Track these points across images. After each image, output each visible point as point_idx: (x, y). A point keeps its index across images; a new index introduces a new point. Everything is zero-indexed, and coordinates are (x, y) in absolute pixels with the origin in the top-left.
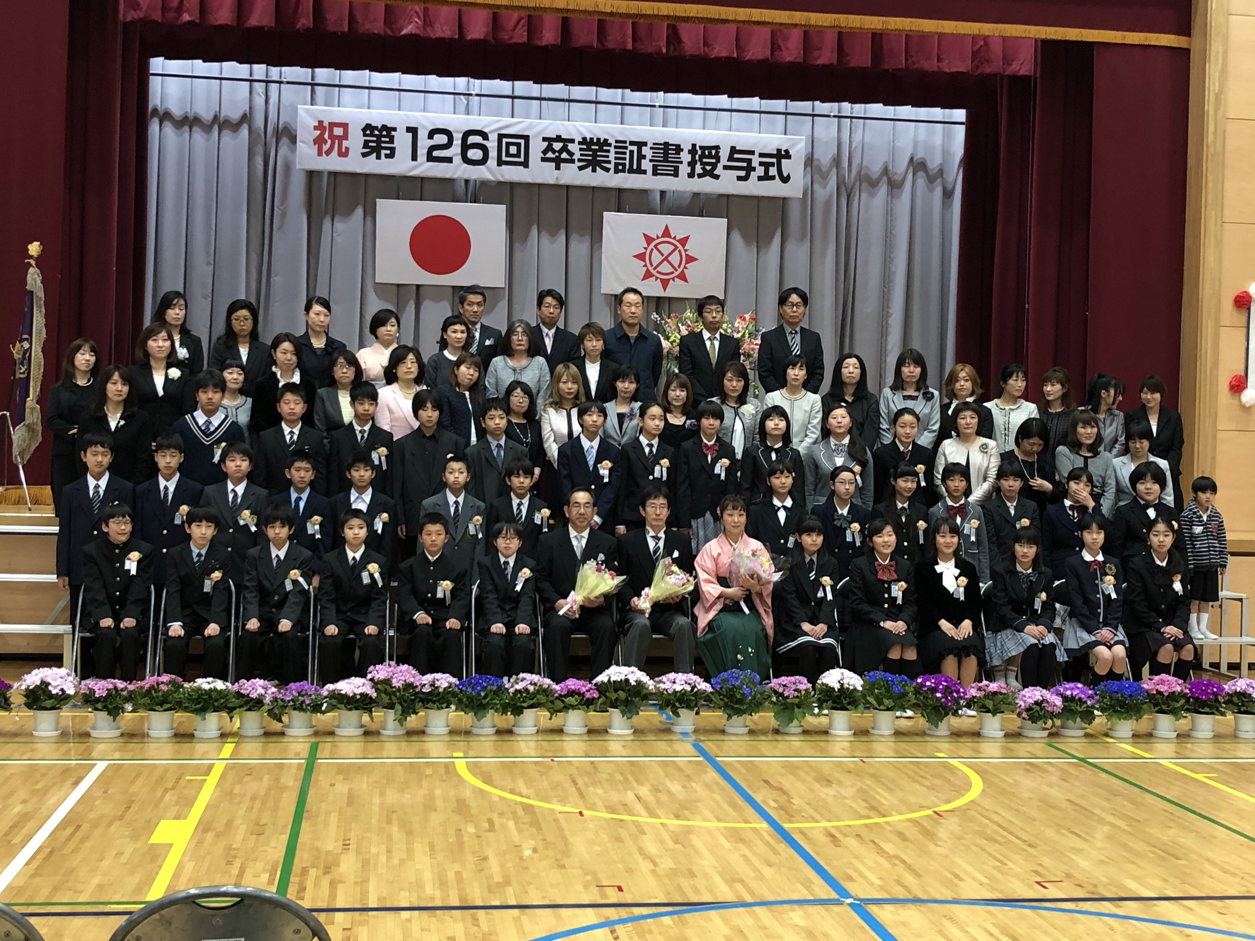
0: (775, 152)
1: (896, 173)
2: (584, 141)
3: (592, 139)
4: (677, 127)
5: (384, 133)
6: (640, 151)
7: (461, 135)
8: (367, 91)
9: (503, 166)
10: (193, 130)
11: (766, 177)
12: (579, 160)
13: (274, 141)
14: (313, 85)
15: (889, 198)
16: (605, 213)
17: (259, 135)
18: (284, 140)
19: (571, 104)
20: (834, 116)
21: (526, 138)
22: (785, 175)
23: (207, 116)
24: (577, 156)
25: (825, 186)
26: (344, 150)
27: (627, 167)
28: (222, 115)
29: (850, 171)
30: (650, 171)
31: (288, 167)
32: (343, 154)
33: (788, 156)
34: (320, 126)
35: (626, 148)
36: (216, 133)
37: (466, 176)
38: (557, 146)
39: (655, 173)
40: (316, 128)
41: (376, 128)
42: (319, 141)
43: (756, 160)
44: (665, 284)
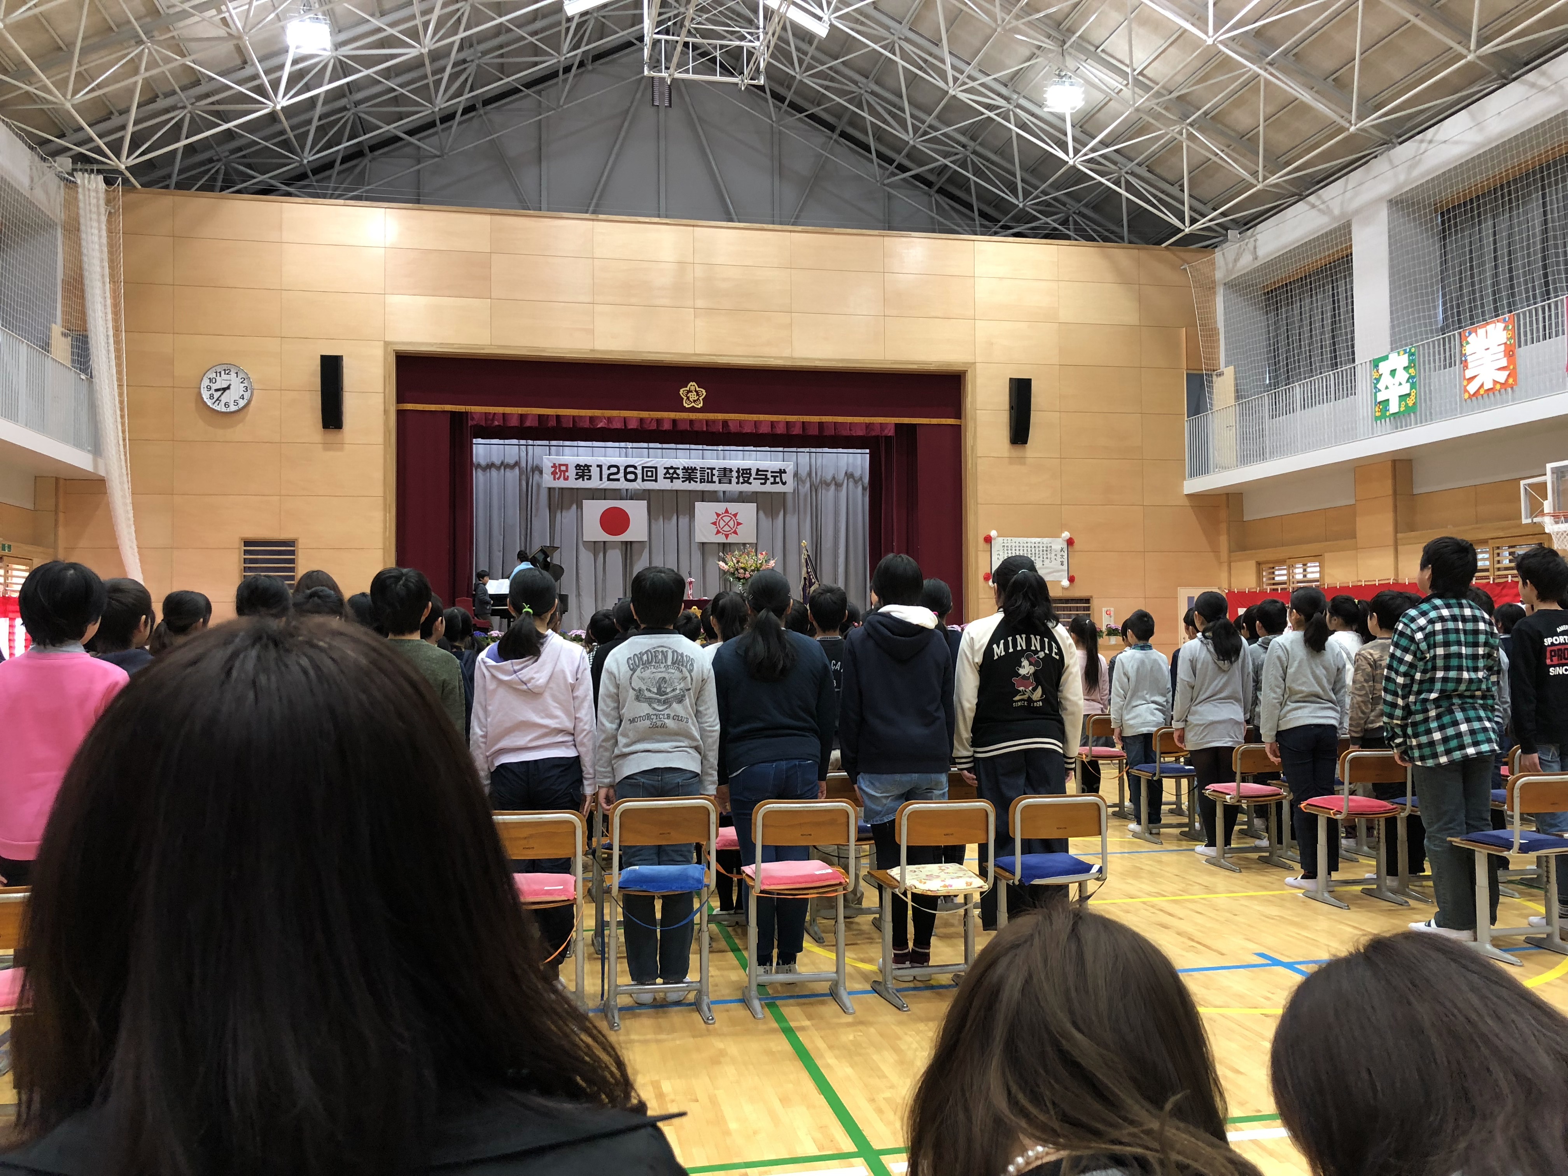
0: (779, 471)
1: (839, 479)
2: (684, 468)
3: (688, 467)
4: (730, 460)
5: (586, 468)
6: (712, 472)
7: (623, 468)
8: (577, 448)
9: (645, 482)
10: (491, 469)
11: (775, 483)
12: (682, 478)
13: (531, 474)
14: (549, 446)
15: (836, 491)
16: (696, 503)
17: (524, 470)
18: (537, 473)
19: (677, 450)
20: (807, 452)
21: (656, 468)
22: (784, 481)
23: (498, 463)
25: (804, 486)
26: (566, 477)
27: (706, 480)
28: (505, 462)
29: (816, 479)
30: (717, 482)
31: (538, 486)
32: (566, 479)
33: (785, 472)
35: (705, 471)
36: (502, 470)
37: (626, 488)
38: (671, 471)
39: (720, 483)
40: (552, 467)
41: (582, 466)
42: (554, 473)
43: (769, 475)
44: (727, 536)
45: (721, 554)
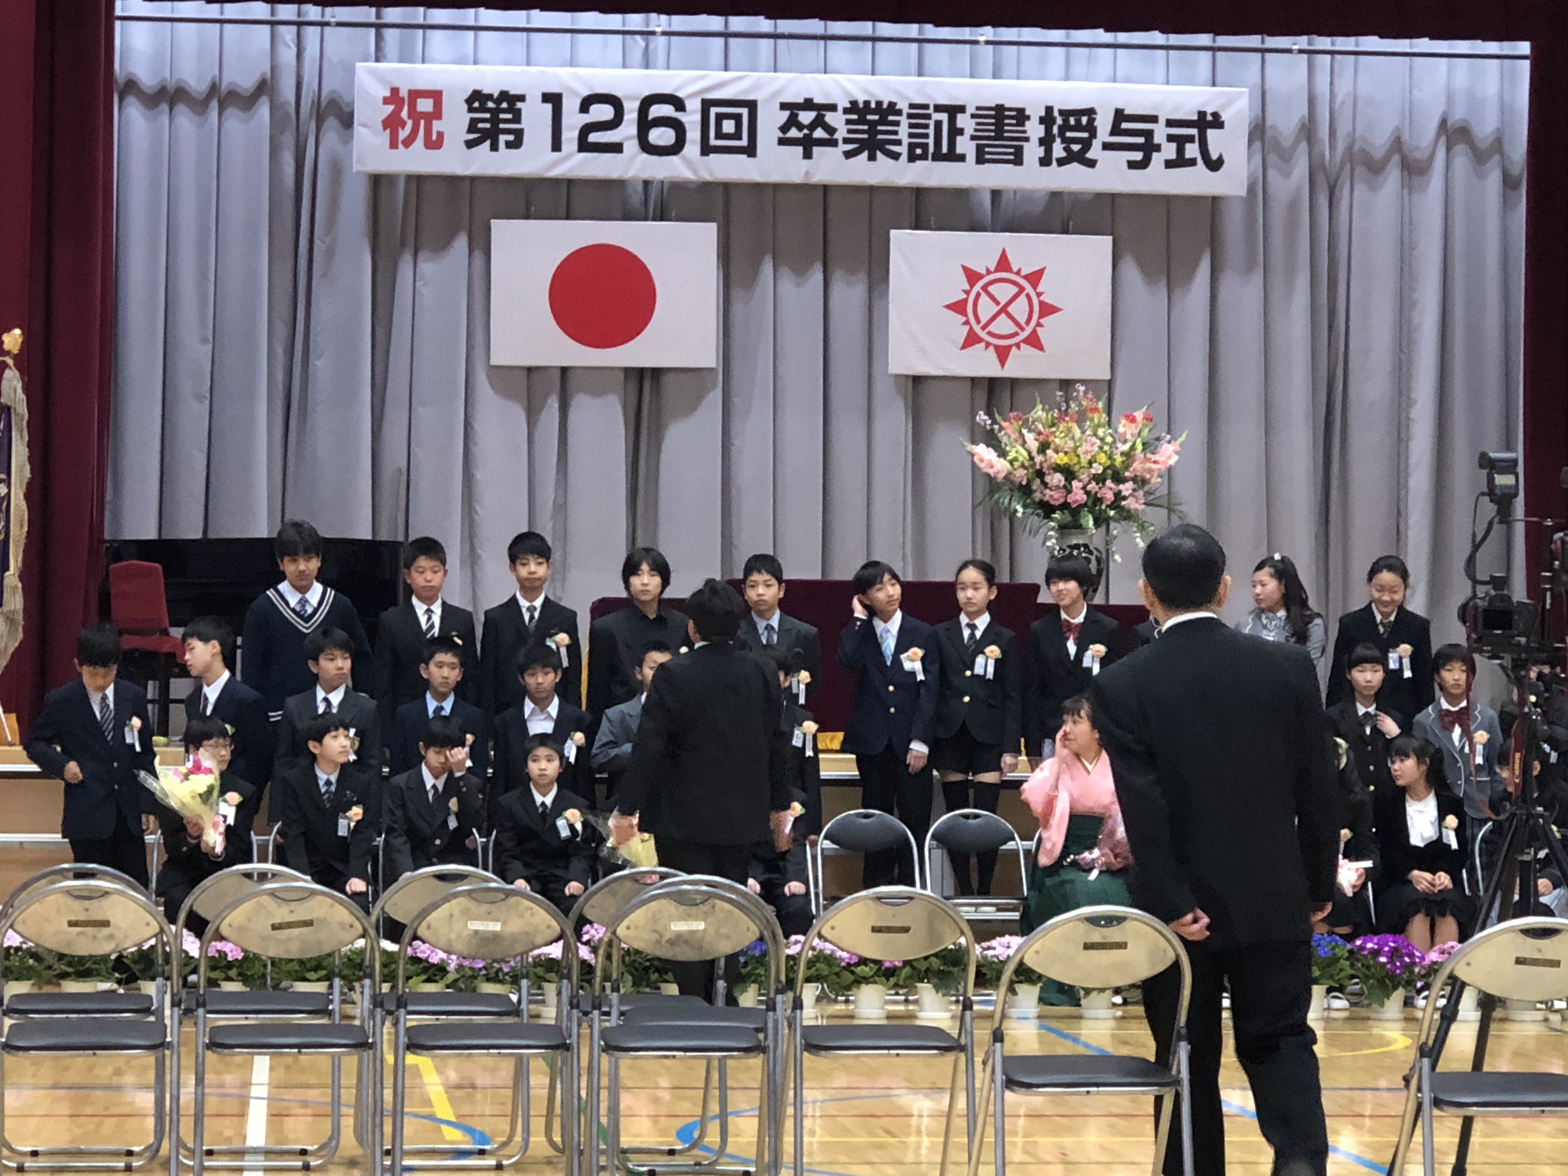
0: (1195, 117)
1: (1417, 148)
2: (854, 106)
3: (867, 103)
4: (1018, 78)
5: (504, 105)
6: (952, 121)
7: (636, 104)
8: (471, 33)
9: (712, 156)
10: (176, 108)
11: (1180, 162)
12: (846, 141)
13: (313, 125)
14: (379, 27)
15: (1406, 191)
16: (893, 233)
17: (288, 114)
18: (331, 124)
19: (829, 42)
20: (1301, 51)
21: (752, 106)
22: (1214, 156)
23: (198, 84)
24: (840, 135)
25: (1287, 175)
26: (434, 137)
27: (931, 149)
28: (224, 84)
29: (1332, 147)
30: (971, 156)
31: (338, 170)
32: (434, 143)
33: (1217, 122)
34: (394, 98)
35: (928, 117)
36: (214, 113)
37: (646, 175)
38: (806, 117)
39: (981, 159)
40: (386, 101)
41: (490, 97)
42: (392, 123)
43: (1160, 133)
44: (1003, 354)
45: (982, 417)
